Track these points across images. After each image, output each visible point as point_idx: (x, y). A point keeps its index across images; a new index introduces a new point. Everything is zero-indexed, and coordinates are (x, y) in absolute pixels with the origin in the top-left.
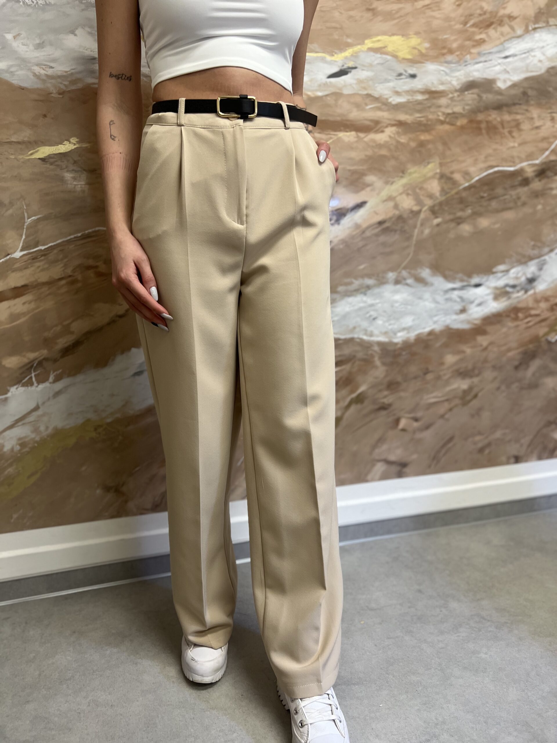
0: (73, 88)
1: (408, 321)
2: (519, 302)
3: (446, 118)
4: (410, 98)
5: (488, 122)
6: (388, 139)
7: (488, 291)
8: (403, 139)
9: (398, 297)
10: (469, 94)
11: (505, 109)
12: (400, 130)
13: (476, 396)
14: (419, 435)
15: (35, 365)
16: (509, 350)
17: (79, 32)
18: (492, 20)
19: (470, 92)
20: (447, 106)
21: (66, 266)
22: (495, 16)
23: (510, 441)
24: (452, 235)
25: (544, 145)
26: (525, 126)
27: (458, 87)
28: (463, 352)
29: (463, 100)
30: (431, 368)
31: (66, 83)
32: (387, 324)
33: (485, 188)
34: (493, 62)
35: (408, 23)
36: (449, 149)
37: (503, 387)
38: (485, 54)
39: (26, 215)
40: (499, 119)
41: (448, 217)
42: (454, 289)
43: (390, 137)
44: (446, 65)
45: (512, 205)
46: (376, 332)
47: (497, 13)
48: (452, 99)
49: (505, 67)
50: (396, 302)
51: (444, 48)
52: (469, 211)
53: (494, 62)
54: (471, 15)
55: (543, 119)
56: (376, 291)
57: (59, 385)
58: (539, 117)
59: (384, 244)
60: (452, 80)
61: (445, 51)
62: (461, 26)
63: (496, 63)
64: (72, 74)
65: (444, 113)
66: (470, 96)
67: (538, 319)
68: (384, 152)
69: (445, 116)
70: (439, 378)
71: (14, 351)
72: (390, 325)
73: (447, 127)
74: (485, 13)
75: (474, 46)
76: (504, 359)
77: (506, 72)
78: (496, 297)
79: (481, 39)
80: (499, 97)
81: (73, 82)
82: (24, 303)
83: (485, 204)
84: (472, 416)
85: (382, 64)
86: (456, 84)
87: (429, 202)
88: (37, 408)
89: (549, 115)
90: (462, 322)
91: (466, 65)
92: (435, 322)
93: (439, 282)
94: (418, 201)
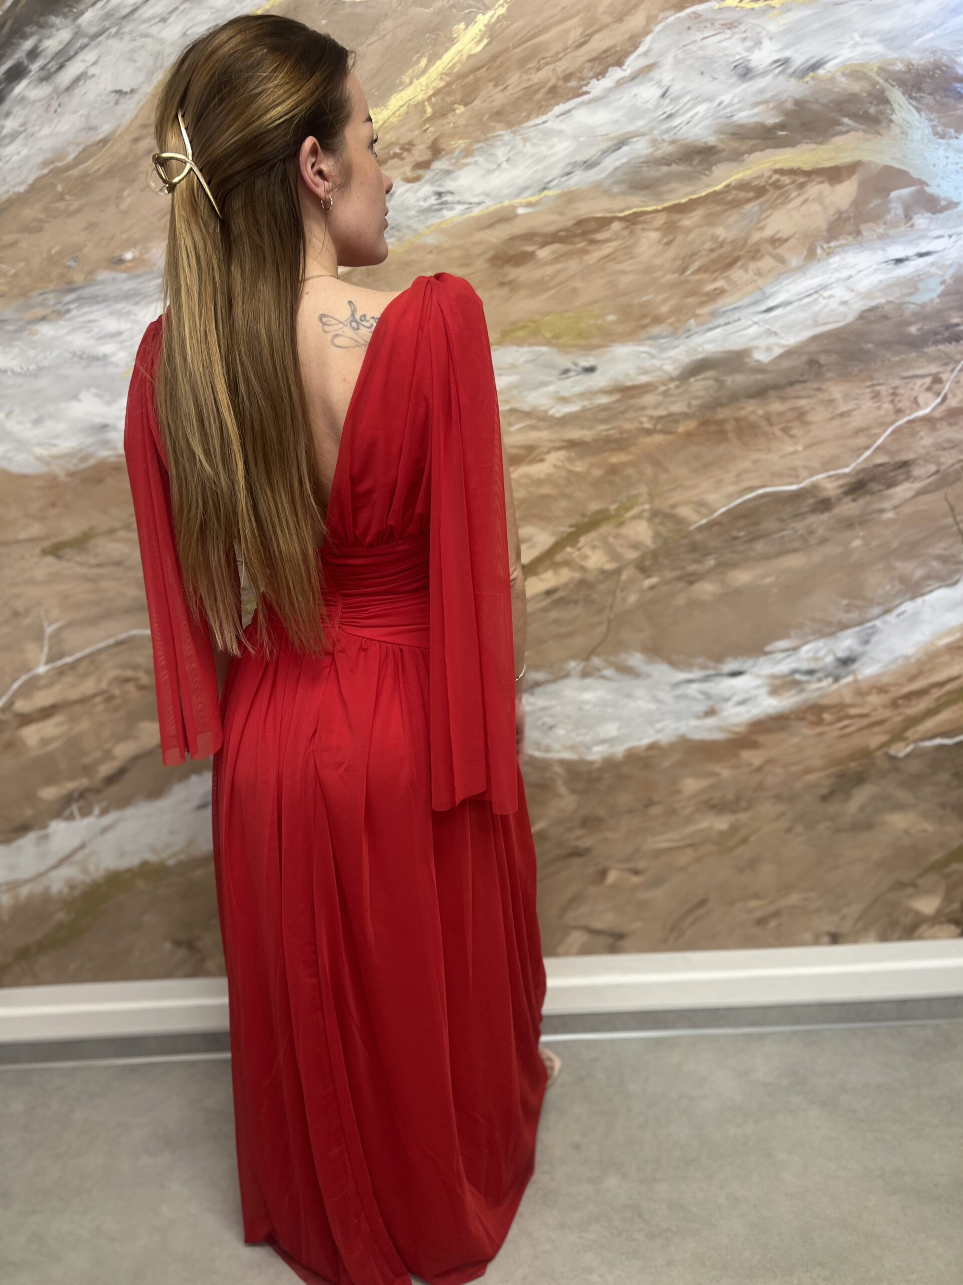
0: (84, 466)
1: (611, 729)
2: (822, 696)
3: (655, 425)
4: (586, 403)
5: (737, 420)
6: (552, 470)
7: (757, 682)
8: (579, 467)
9: (588, 696)
10: (697, 380)
11: (772, 393)
12: (573, 454)
13: (745, 840)
14: (643, 895)
15: (76, 795)
16: (808, 771)
17: (84, 395)
18: (736, 254)
19: (699, 377)
20: (657, 406)
21: (99, 680)
22: (744, 246)
23: (818, 910)
24: (680, 600)
25: (861, 441)
26: (818, 415)
27: (676, 373)
28: (716, 774)
29: (687, 392)
30: (656, 797)
31: (75, 461)
32: (573, 735)
33: (742, 523)
34: (742, 322)
35: (574, 291)
36: (666, 471)
37: (799, 828)
38: (725, 312)
40: (760, 412)
41: (669, 575)
42: (690, 681)
43: (555, 466)
44: (649, 342)
45: (796, 544)
46: (556, 746)
47: (746, 240)
48: (665, 394)
49: (767, 326)
50: (587, 702)
51: (644, 316)
52: (711, 562)
53: (744, 322)
54: (693, 255)
55: (856, 399)
56: (551, 688)
57: (106, 821)
58: (846, 397)
59: (558, 622)
60: (662, 365)
61: (647, 321)
62: (676, 275)
63: (750, 322)
64: (80, 450)
65: (651, 418)
66: (700, 386)
67: (864, 722)
68: (547, 490)
69: (653, 422)
70: (672, 812)
71: (50, 780)
72: (579, 735)
73: (658, 438)
74: (721, 245)
75: (702, 304)
76: (798, 785)
77: (770, 333)
78: (774, 691)
79: (715, 289)
80: (760, 377)
81: (84, 459)
82: (56, 725)
83: (741, 548)
84: (741, 871)
85: (533, 361)
86: (670, 368)
87: (632, 555)
88: (82, 846)
89: (868, 390)
90: (710, 729)
91: (688, 337)
92: (659, 731)
93: (662, 672)
94: (613, 555)
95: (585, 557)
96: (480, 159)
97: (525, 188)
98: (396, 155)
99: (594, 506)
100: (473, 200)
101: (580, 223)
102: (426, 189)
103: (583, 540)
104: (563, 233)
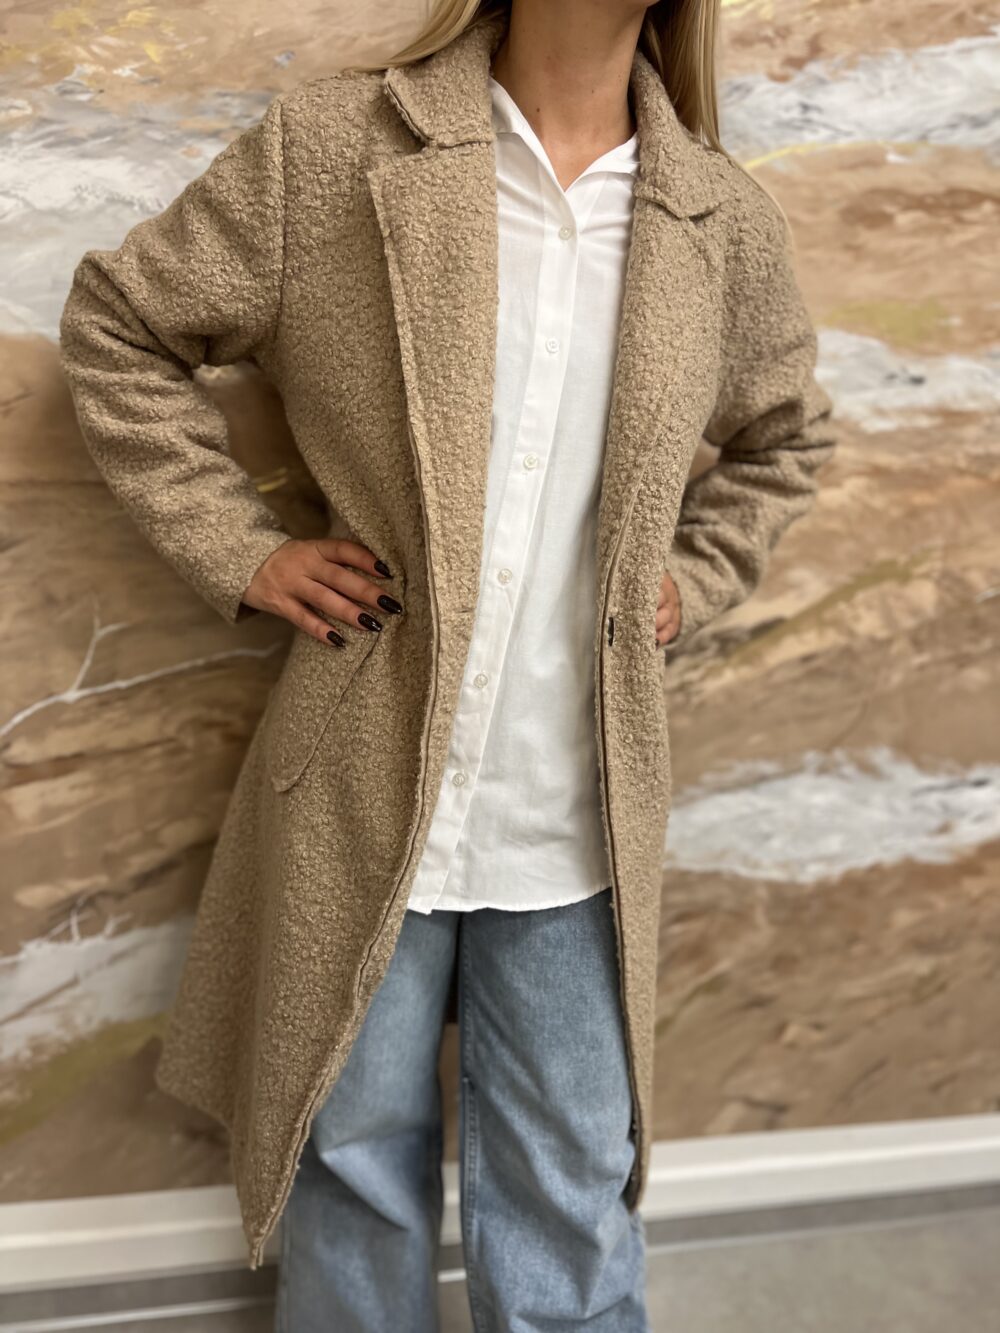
1: (833, 844)
3: (970, 465)
4: (904, 422)
6: (846, 500)
8: (878, 502)
9: (819, 799)
12: (874, 484)
13: (942, 988)
14: (820, 1056)
15: (80, 902)
20: (977, 442)
21: (165, 720)
24: (945, 687)
28: (932, 906)
30: (863, 933)
32: (790, 848)
35: (925, 277)
36: (968, 523)
39: (97, 622)
41: (943, 652)
42: (931, 789)
43: (852, 496)
44: (987, 361)
46: (766, 861)
48: (989, 428)
50: (815, 807)
51: (990, 327)
52: (986, 644)
56: (779, 785)
57: (123, 942)
59: (807, 700)
61: (990, 334)
65: (967, 455)
68: (835, 525)
69: (968, 461)
70: (875, 952)
71: (43, 876)
72: (796, 849)
73: (970, 482)
82: (73, 788)
84: (929, 1025)
85: (859, 355)
87: (908, 623)
88: (74, 982)
90: (939, 850)
92: (885, 849)
93: (907, 776)
94: (889, 619)
95: (857, 618)
96: (861, 75)
97: (904, 130)
98: (767, 40)
99: (883, 554)
100: (844, 127)
101: (952, 192)
102: (791, 96)
103: (860, 596)
104: (930, 201)
